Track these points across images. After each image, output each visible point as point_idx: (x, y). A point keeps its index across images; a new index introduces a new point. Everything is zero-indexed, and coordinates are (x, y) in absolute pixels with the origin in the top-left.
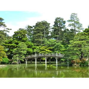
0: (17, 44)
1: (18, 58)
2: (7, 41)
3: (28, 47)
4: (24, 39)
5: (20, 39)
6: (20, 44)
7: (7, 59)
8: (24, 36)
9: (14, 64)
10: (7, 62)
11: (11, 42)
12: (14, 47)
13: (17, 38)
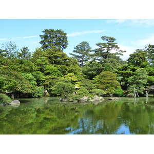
0: (134, 70)
1: (135, 90)
2: (120, 67)
3: (150, 75)
4: (143, 63)
5: (138, 64)
6: (138, 70)
7: (120, 91)
8: (144, 59)
9: (129, 97)
10: (121, 94)
11: (125, 69)
12: (130, 75)
13: (133, 62)
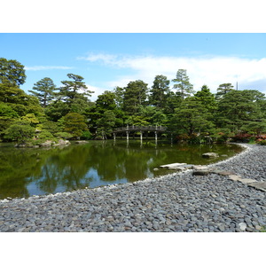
0: (102, 112)
1: (103, 132)
2: (88, 108)
3: (117, 117)
4: (112, 106)
5: (106, 106)
6: (107, 112)
7: (88, 133)
8: (112, 101)
9: (98, 139)
10: (89, 136)
11: (93, 110)
12: (98, 117)
13: (101, 104)
